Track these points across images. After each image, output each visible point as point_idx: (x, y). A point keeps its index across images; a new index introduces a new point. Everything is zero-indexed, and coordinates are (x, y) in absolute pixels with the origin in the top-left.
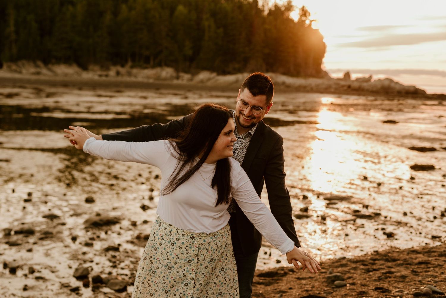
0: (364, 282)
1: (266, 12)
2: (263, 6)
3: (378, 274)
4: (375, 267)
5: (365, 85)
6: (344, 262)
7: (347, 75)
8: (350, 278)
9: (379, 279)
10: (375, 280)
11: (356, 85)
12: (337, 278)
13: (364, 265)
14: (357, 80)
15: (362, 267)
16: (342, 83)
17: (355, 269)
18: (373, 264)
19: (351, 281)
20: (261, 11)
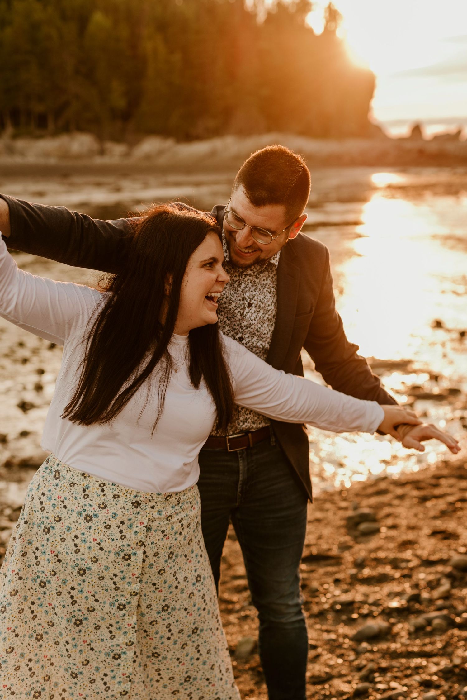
0: (413, 521)
1: (261, 17)
2: (255, 6)
3: (441, 504)
4: (437, 492)
5: (450, 147)
6: (383, 485)
7: (417, 129)
8: (388, 516)
9: (443, 514)
10: (435, 518)
11: (433, 148)
12: (364, 518)
13: (419, 488)
14: (437, 138)
15: (415, 493)
16: (409, 145)
17: (401, 497)
18: (436, 486)
19: (390, 522)
20: (250, 16)
